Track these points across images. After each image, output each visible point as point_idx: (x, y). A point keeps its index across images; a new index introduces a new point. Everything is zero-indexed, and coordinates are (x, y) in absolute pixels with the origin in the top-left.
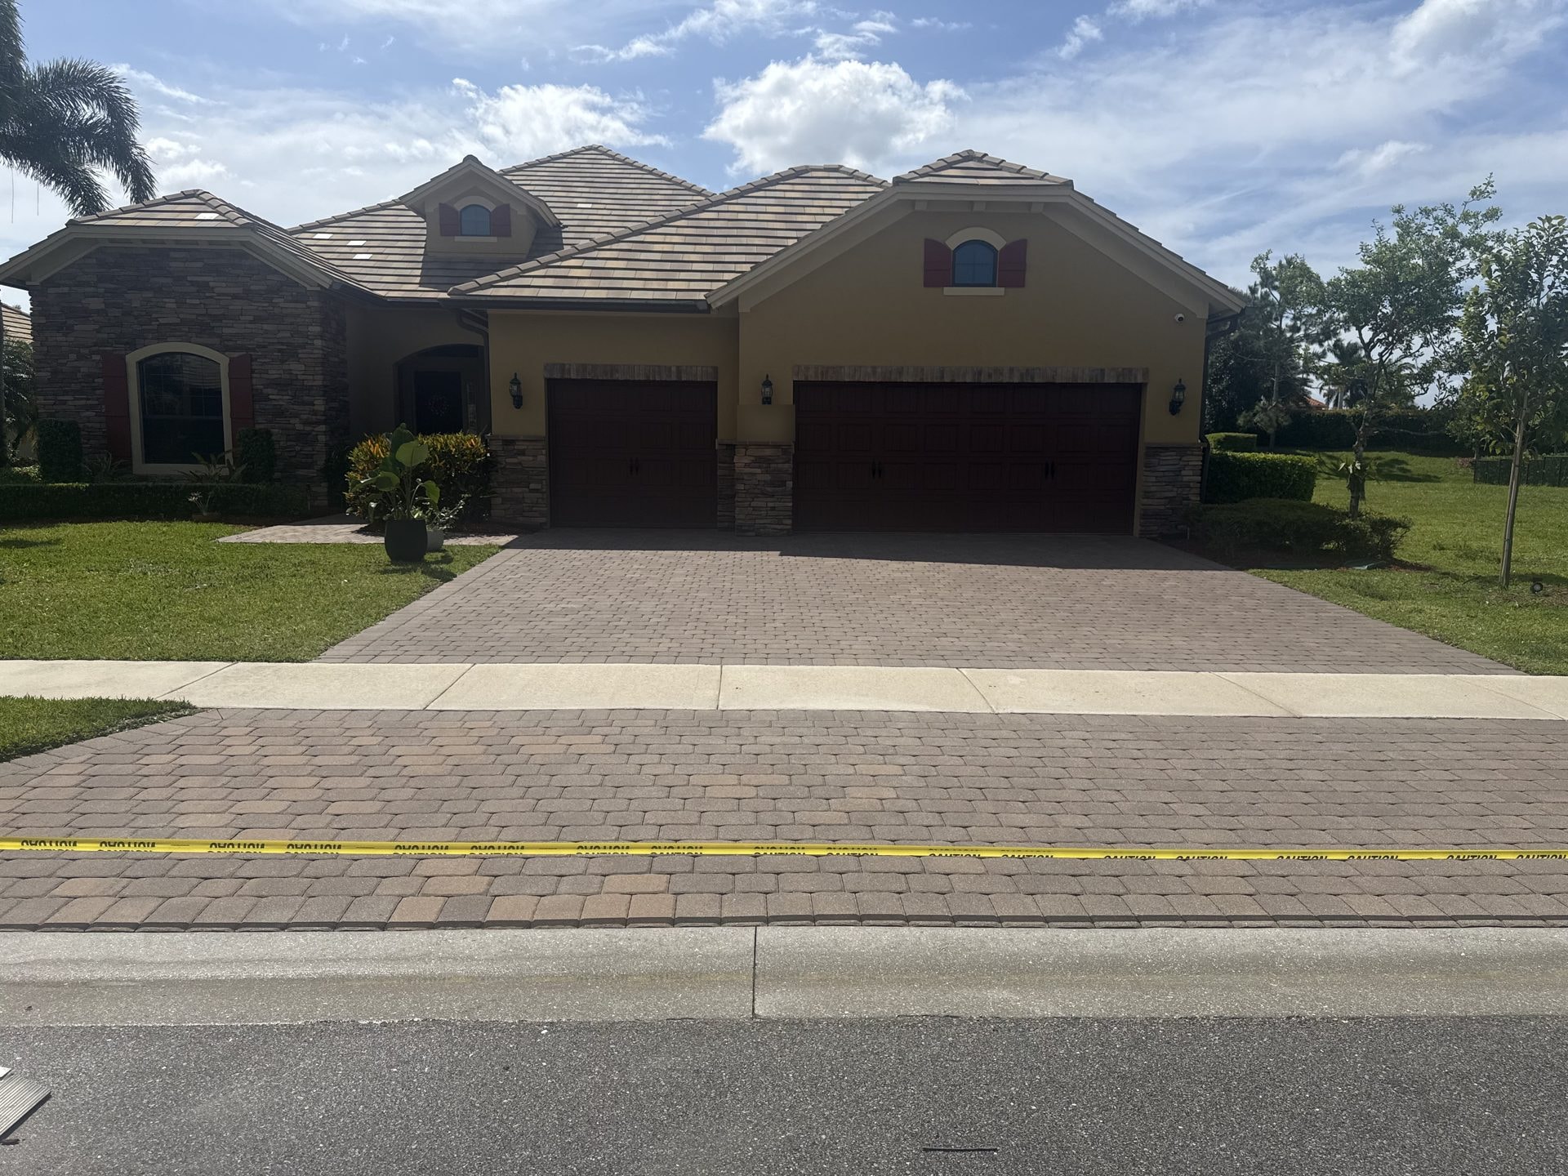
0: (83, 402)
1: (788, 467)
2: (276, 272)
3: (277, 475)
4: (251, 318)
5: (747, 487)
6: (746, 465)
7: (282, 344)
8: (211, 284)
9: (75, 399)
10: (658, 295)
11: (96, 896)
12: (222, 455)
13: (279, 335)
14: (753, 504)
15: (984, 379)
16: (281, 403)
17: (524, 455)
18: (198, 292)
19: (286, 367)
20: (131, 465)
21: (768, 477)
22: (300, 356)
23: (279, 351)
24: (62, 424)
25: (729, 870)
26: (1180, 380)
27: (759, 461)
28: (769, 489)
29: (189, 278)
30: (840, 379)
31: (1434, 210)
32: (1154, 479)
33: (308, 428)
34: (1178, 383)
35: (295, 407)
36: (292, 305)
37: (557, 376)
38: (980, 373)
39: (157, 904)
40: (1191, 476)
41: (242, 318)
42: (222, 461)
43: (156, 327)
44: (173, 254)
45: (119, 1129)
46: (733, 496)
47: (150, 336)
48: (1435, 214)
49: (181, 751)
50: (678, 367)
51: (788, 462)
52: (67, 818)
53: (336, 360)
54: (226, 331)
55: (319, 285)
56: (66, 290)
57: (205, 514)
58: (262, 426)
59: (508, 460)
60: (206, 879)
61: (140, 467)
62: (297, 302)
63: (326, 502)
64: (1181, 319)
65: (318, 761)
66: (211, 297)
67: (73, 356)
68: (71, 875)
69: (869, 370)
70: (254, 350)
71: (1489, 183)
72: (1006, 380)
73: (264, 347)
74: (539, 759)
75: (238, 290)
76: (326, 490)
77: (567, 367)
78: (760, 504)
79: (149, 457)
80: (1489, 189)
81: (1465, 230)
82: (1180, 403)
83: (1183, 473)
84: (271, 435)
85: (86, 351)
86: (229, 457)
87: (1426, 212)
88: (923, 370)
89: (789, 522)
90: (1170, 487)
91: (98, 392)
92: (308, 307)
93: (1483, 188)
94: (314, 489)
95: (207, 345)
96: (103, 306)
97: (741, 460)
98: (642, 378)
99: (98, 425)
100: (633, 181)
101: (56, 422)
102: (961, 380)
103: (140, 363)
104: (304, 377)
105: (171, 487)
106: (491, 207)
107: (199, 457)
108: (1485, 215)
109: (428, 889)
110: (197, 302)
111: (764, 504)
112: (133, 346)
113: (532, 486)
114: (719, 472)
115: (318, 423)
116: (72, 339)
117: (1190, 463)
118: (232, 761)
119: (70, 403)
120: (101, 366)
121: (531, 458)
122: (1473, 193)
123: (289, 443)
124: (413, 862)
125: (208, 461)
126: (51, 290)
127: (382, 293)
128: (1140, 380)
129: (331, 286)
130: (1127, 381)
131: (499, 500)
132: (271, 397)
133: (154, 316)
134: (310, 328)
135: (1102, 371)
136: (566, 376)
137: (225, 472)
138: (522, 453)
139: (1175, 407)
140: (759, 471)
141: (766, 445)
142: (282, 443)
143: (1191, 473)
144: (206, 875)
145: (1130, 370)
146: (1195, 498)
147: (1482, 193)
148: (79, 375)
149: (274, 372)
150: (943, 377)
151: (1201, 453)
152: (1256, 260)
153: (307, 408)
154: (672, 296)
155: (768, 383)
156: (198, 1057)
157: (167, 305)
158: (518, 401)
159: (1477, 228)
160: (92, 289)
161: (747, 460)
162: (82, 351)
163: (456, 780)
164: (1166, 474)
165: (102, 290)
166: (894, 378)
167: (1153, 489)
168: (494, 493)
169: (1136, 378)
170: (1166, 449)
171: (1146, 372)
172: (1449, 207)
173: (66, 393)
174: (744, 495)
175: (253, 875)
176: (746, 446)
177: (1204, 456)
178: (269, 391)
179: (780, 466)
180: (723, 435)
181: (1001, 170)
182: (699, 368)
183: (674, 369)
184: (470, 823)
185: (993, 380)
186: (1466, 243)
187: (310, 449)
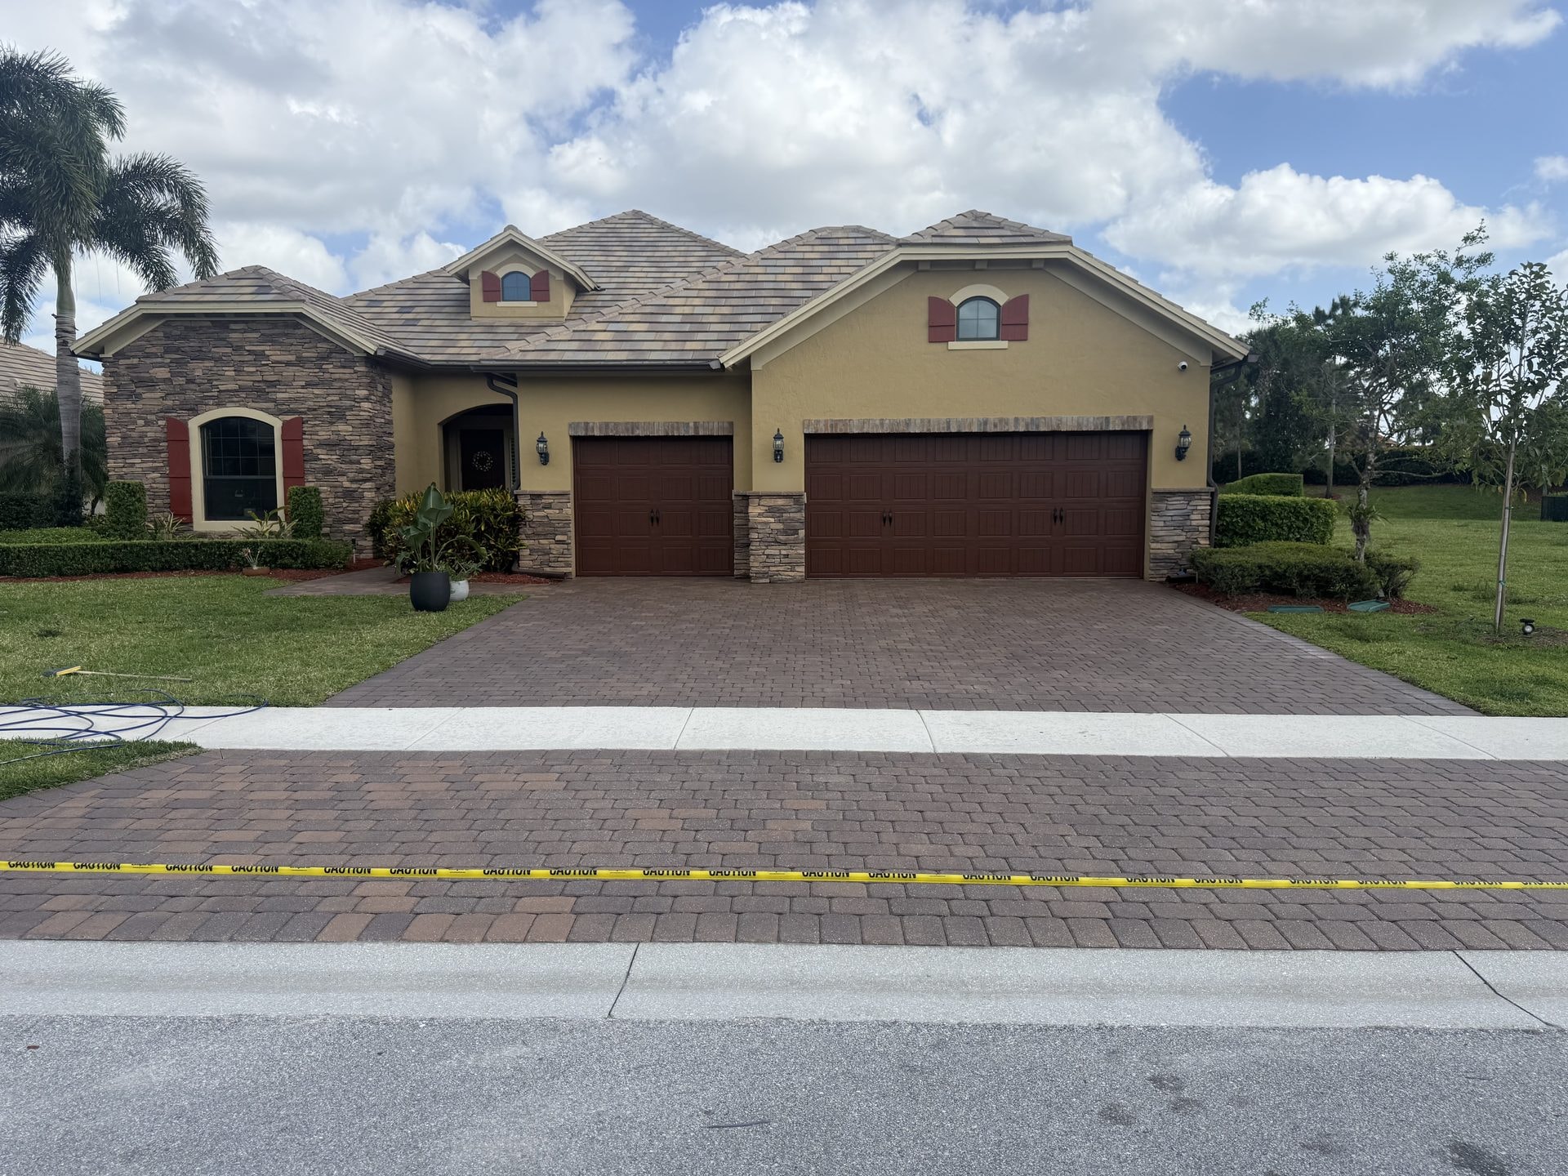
0: (150, 464)
1: (801, 516)
2: (326, 340)
3: (326, 530)
4: (304, 383)
5: (761, 536)
6: (760, 515)
7: (331, 407)
8: (267, 353)
9: (143, 462)
10: (675, 356)
11: (76, 910)
12: (274, 511)
13: (329, 398)
14: (767, 552)
15: (990, 429)
16: (329, 462)
17: (550, 508)
18: (255, 360)
19: (333, 428)
20: (192, 522)
21: (780, 526)
22: (348, 418)
23: (329, 413)
24: (129, 485)
25: (632, 894)
26: (1185, 427)
27: (771, 511)
28: (782, 538)
29: (247, 348)
30: (848, 431)
31: (1428, 257)
32: (1162, 524)
33: (355, 486)
34: (1182, 429)
35: (343, 466)
36: (342, 370)
37: (582, 433)
38: (986, 423)
39: (125, 918)
40: (1200, 520)
41: (294, 383)
42: (275, 517)
43: (216, 394)
44: (233, 326)
45: (48, 1094)
46: (748, 545)
47: (211, 402)
48: (1428, 260)
49: (178, 787)
50: (695, 423)
51: (799, 511)
52: (67, 844)
53: (383, 420)
54: (280, 396)
55: (365, 352)
56: (135, 361)
57: (255, 568)
58: (312, 484)
59: (536, 514)
60: (172, 897)
61: (201, 523)
62: (344, 367)
63: (371, 556)
64: (1184, 367)
65: (297, 795)
66: (267, 365)
67: (141, 422)
68: (58, 892)
69: (878, 422)
70: (305, 414)
71: (1481, 229)
72: (1012, 429)
73: (315, 410)
74: (492, 795)
75: (292, 358)
76: (371, 544)
77: (591, 424)
78: (773, 552)
79: (210, 515)
80: (1481, 234)
81: (1458, 275)
82: (1186, 448)
83: (1193, 517)
84: (320, 493)
85: (154, 417)
86: (281, 514)
87: (1421, 258)
88: (929, 421)
89: (802, 569)
90: (1178, 532)
91: (163, 455)
92: (356, 372)
93: (1475, 233)
94: (360, 543)
95: (261, 409)
96: (168, 375)
97: (754, 510)
98: (662, 433)
99: (162, 486)
100: (669, 244)
101: (124, 484)
102: (967, 430)
103: (202, 427)
104: (352, 438)
105: (225, 543)
106: (531, 273)
107: (253, 515)
108: (1478, 261)
109: (361, 908)
110: (253, 369)
111: (777, 552)
112: (195, 411)
113: (558, 538)
114: (736, 522)
115: (366, 480)
116: (140, 406)
117: (1199, 508)
118: (221, 796)
119: (137, 466)
120: (165, 430)
121: (557, 511)
122: (1466, 239)
123: (337, 500)
124: (353, 884)
125: (262, 517)
126: (122, 362)
127: (427, 357)
128: (1145, 427)
129: (376, 352)
130: (1132, 428)
131: (528, 552)
132: (321, 457)
133: (215, 383)
134: (357, 392)
135: (1107, 419)
136: (590, 434)
137: (276, 528)
138: (549, 506)
139: (1180, 453)
140: (772, 520)
141: (779, 496)
142: (330, 500)
143: (1199, 517)
144: (174, 893)
145: (1135, 418)
146: (1204, 542)
147: (1474, 238)
148: (146, 440)
149: (324, 433)
150: (949, 427)
151: (1209, 497)
152: (1253, 308)
153: (354, 466)
154: (690, 356)
155: (778, 437)
156: (127, 1041)
157: (226, 373)
158: (544, 458)
159: (1470, 273)
160: (159, 360)
161: (759, 510)
162: (149, 417)
163: (413, 813)
164: (1174, 518)
165: (169, 361)
166: (902, 429)
167: (1161, 533)
168: (521, 545)
169: (1140, 425)
170: (1173, 494)
171: (1151, 420)
172: (1442, 253)
173: (135, 456)
174: (758, 544)
175: (213, 894)
176: (759, 497)
177: (1212, 501)
178: (319, 451)
179: (792, 515)
180: (738, 488)
181: (1002, 228)
182: (716, 424)
183: (691, 425)
184: (414, 851)
185: (998, 430)
186: (1461, 288)
187: (357, 505)
